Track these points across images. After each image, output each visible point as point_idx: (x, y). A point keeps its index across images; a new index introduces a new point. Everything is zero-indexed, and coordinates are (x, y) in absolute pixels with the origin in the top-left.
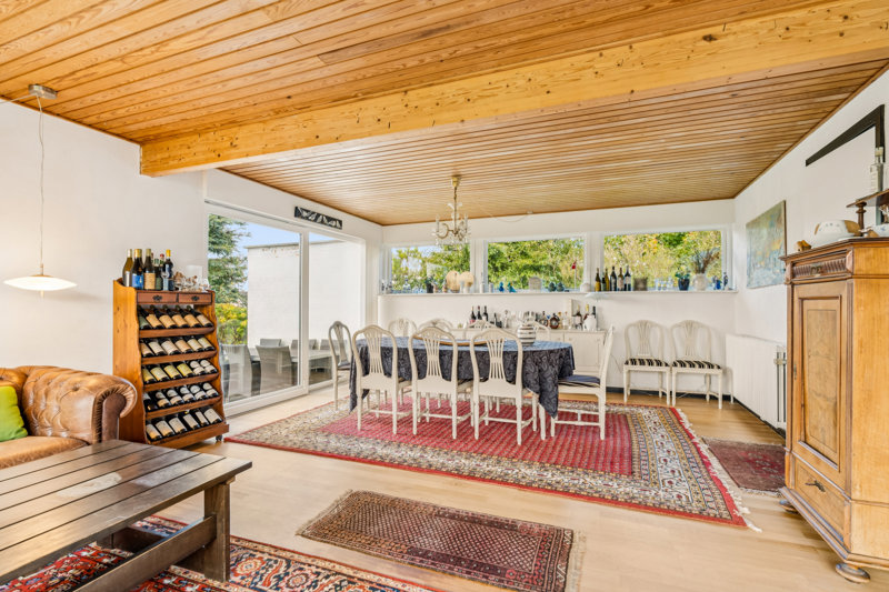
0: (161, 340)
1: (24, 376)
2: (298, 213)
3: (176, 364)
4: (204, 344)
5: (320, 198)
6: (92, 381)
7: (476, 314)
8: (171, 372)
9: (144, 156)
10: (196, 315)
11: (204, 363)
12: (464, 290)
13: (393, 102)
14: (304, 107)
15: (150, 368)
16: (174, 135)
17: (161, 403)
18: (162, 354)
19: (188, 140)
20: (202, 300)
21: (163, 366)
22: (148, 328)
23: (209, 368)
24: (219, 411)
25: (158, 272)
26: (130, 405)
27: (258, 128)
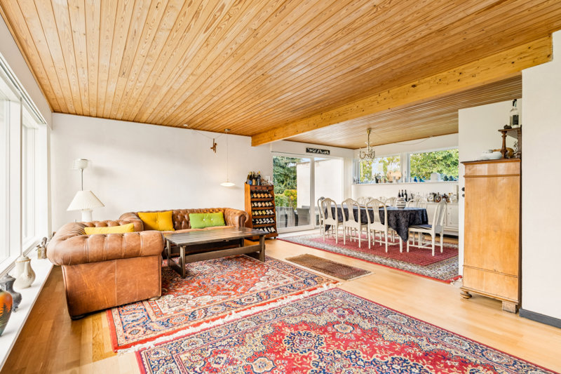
0: (257, 202)
1: (224, 210)
2: (308, 151)
3: (262, 211)
4: (271, 204)
5: (317, 142)
6: (238, 212)
7: (401, 194)
8: (260, 213)
9: (252, 140)
10: (268, 194)
11: (271, 211)
12: (394, 182)
13: (318, 118)
14: (294, 122)
15: (254, 211)
16: (260, 133)
17: (257, 223)
18: (258, 207)
19: (263, 134)
20: (270, 188)
21: (258, 211)
22: (253, 198)
23: (272, 213)
24: (275, 229)
25: (256, 179)
26: (247, 219)
27: (281, 129)
